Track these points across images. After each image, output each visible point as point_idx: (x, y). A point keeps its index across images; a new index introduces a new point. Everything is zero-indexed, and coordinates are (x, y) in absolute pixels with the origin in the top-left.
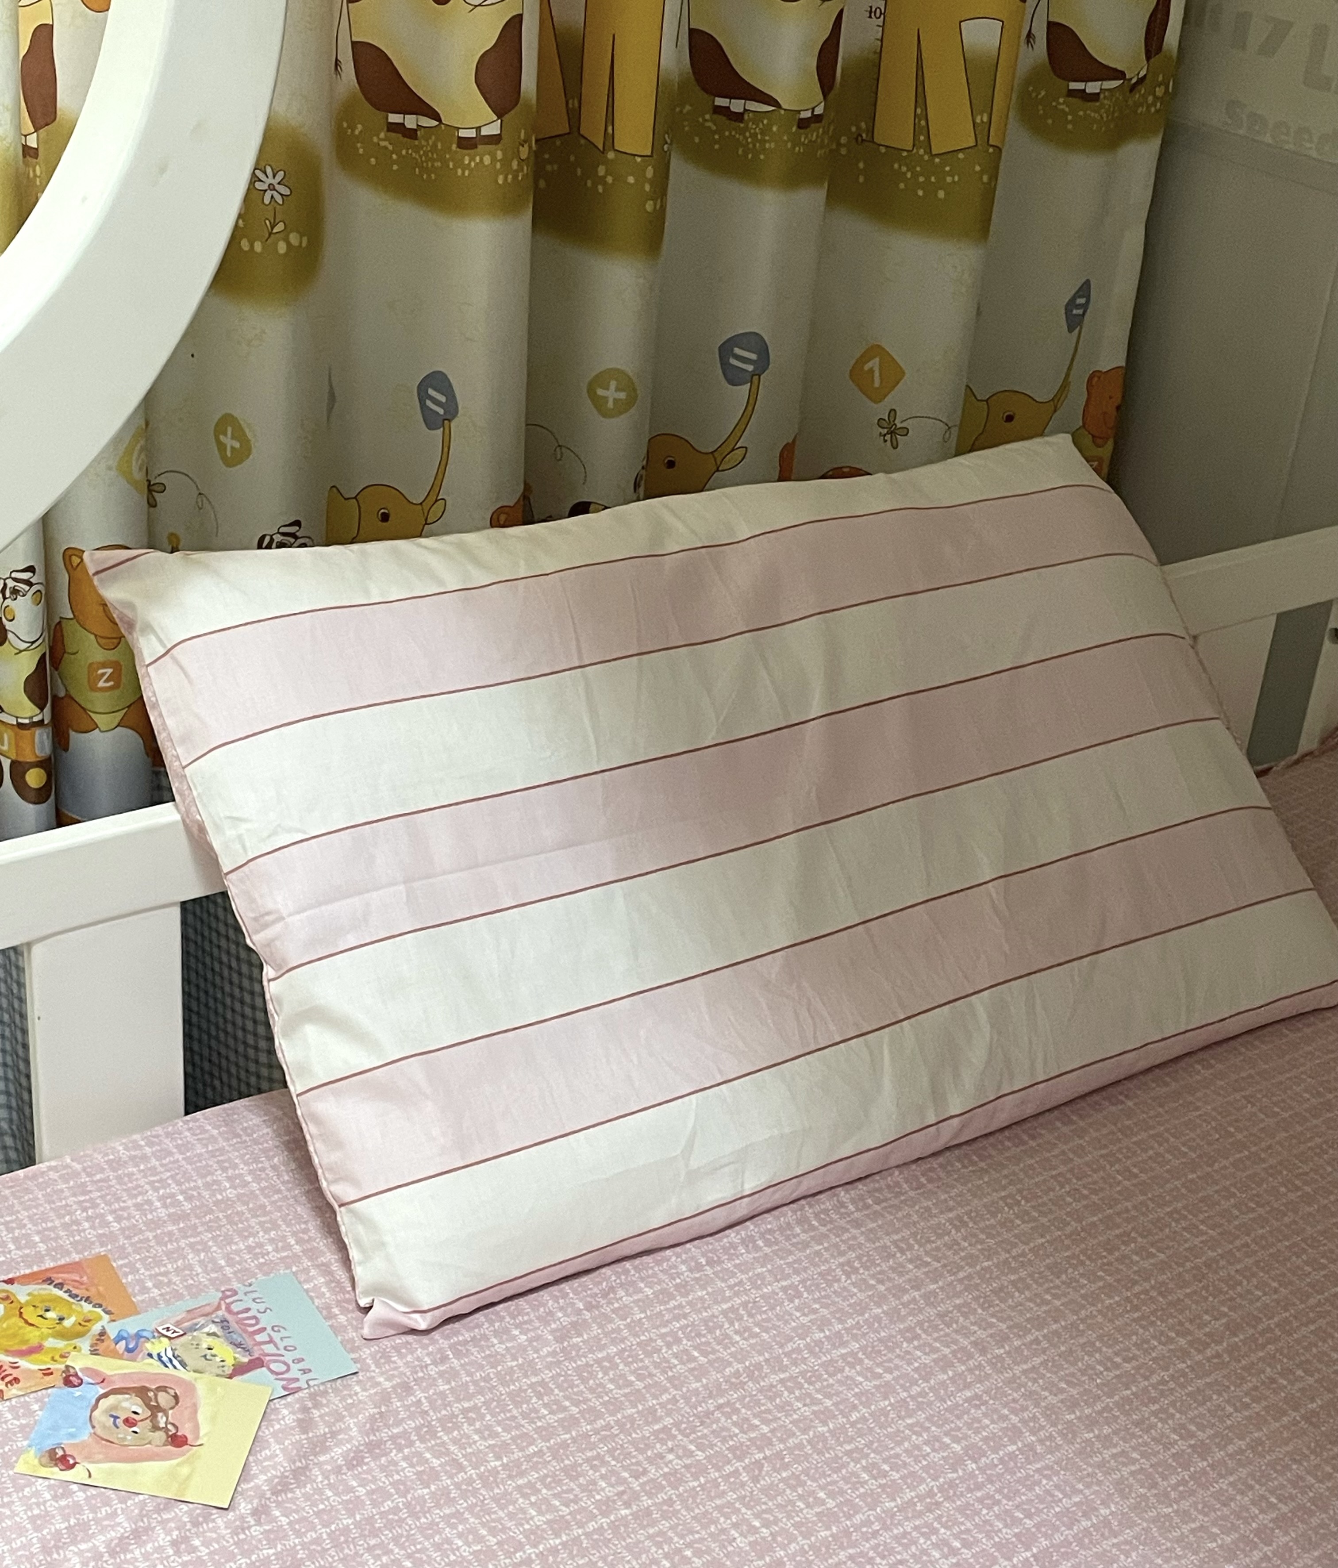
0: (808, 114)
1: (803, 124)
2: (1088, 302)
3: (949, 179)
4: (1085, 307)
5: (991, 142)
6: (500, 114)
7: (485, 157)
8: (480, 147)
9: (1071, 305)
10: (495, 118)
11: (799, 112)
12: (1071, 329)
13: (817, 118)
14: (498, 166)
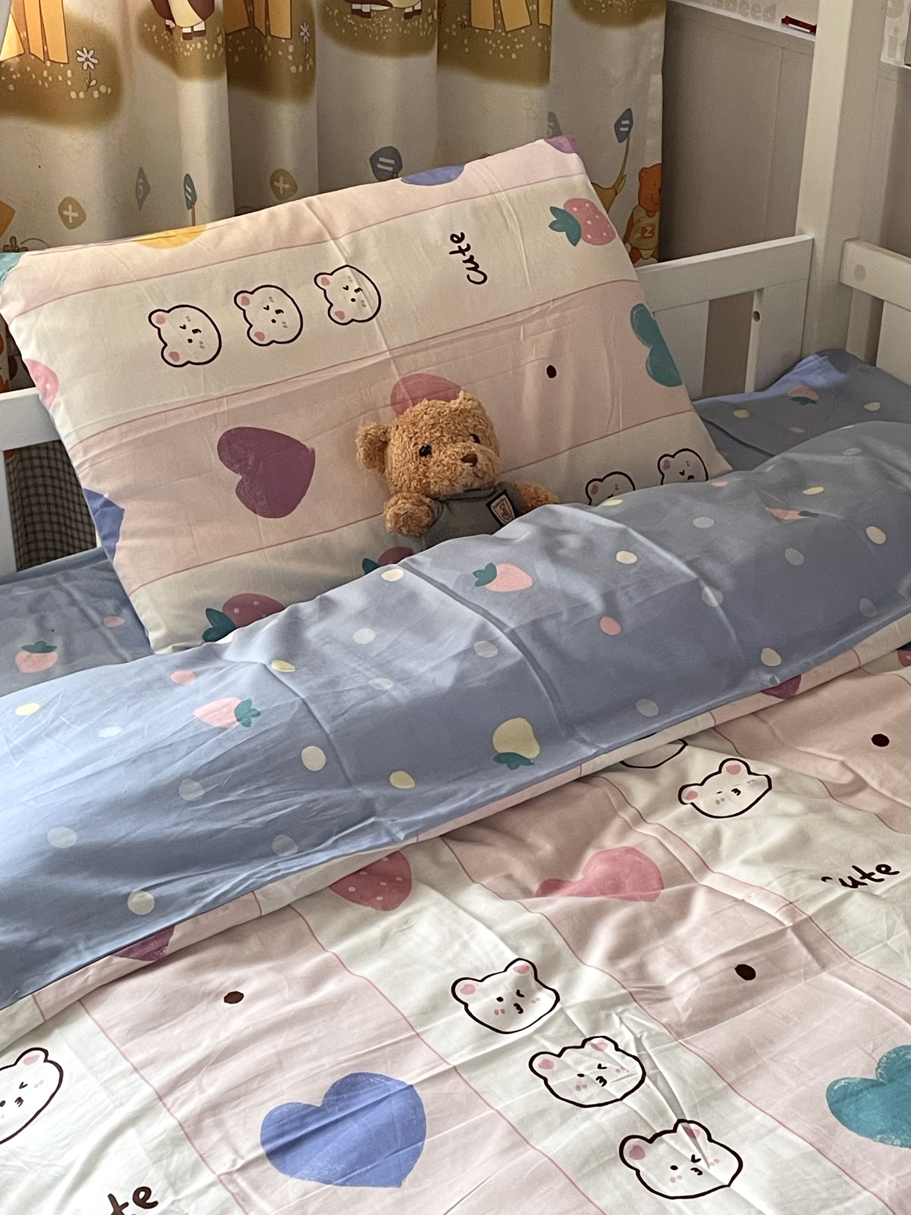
0: (410, 10)
1: (408, 16)
2: (631, 122)
3: (518, 47)
4: (630, 126)
5: (540, 22)
6: (204, 18)
7: (196, 45)
8: (194, 38)
9: (618, 125)
10: (201, 20)
11: (404, 9)
12: (620, 141)
13: (419, 12)
14: (206, 48)
